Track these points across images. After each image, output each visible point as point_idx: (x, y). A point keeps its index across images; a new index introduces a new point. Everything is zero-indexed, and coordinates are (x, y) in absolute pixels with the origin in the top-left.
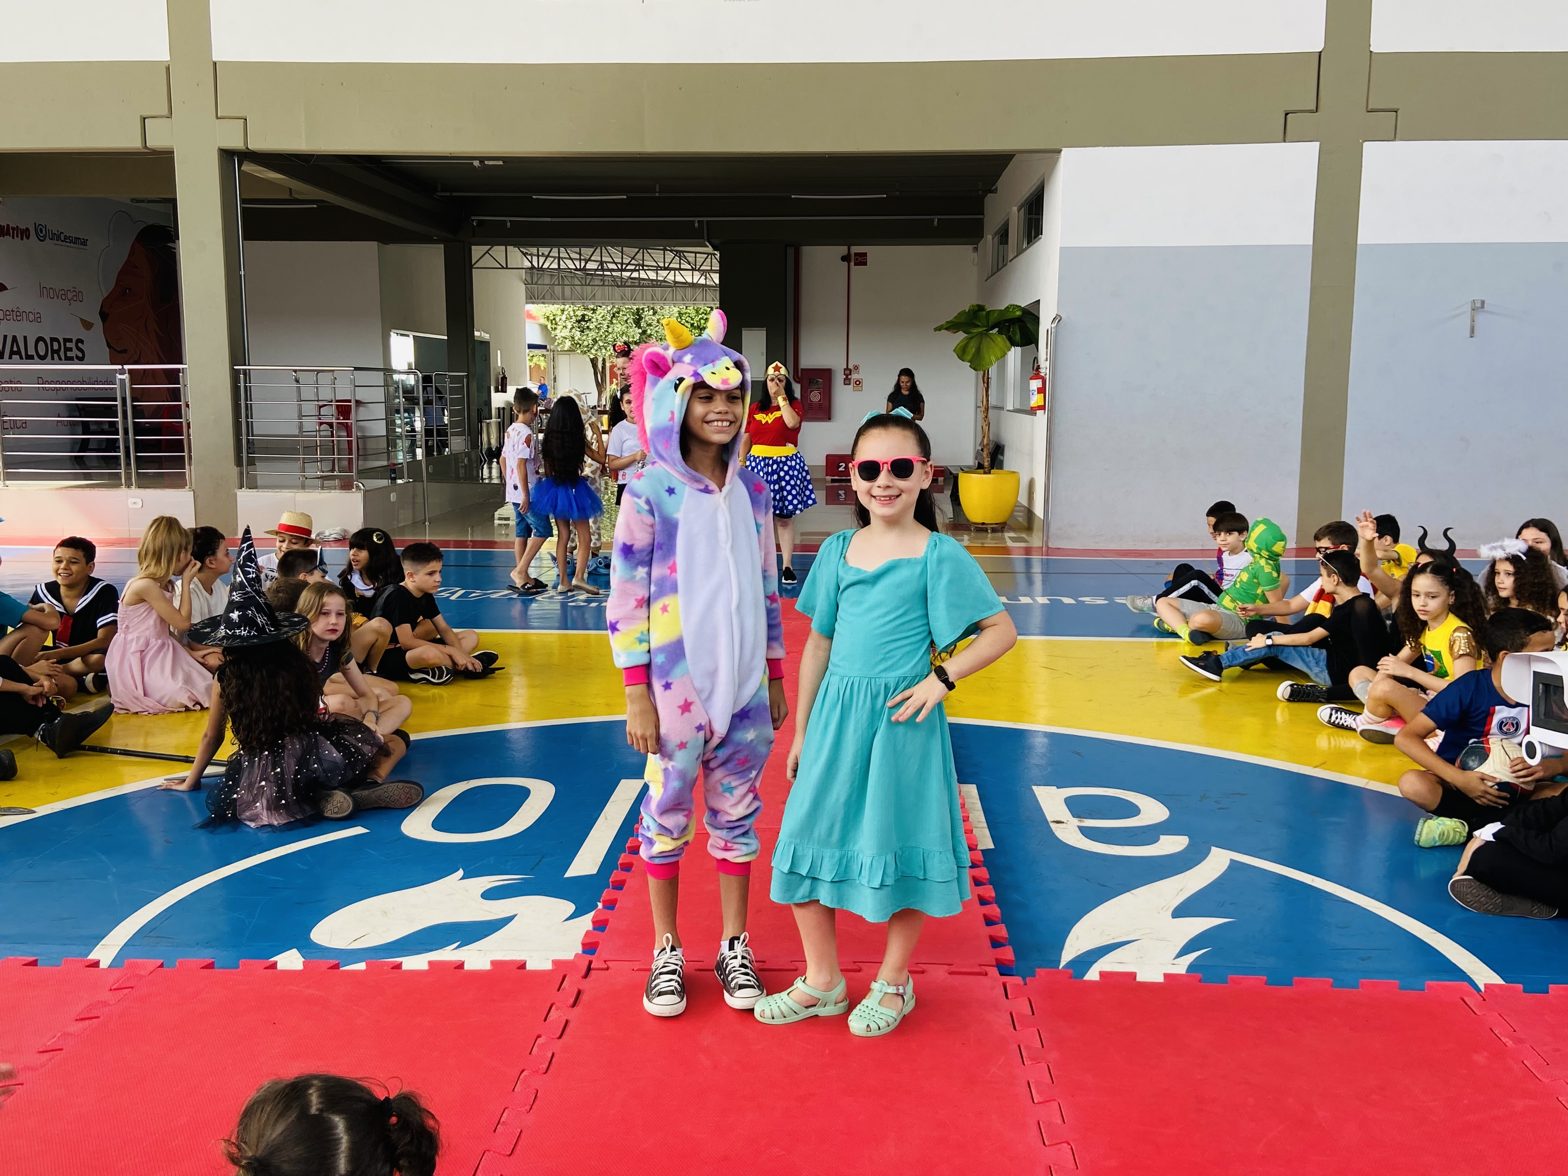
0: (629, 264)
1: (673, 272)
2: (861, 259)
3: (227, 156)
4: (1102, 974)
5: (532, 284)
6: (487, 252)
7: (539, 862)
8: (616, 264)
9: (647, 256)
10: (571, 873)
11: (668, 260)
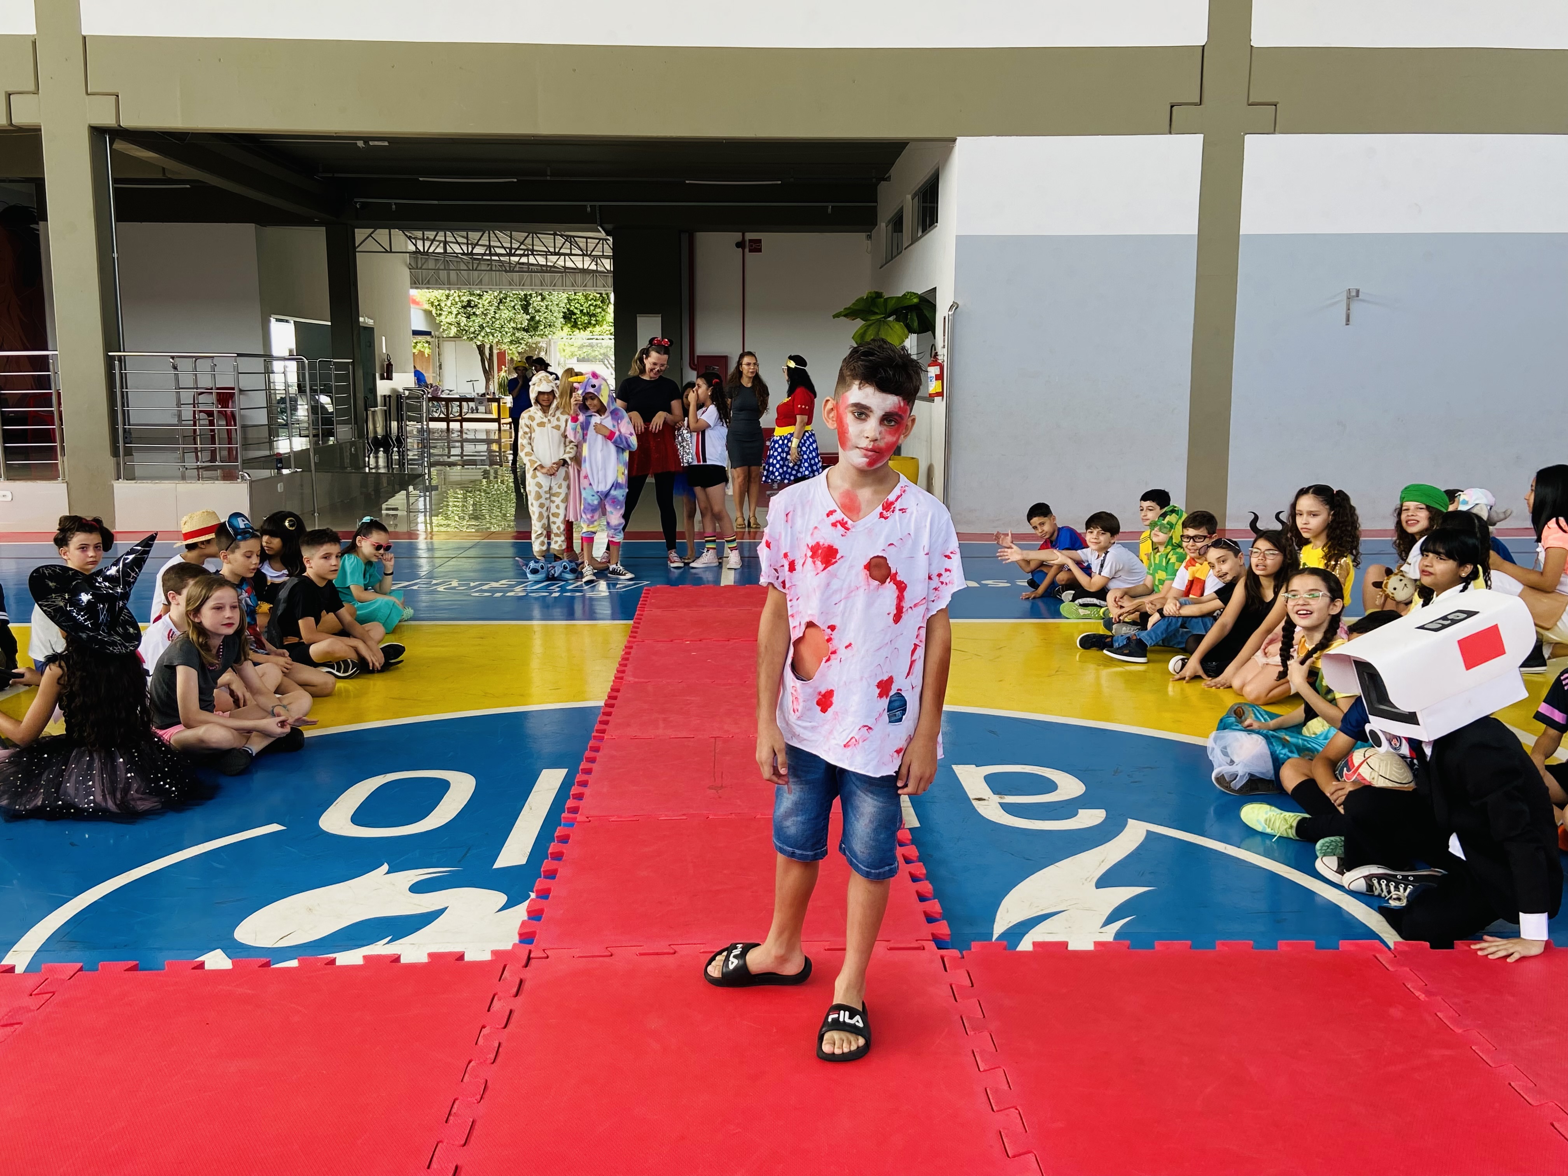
0: (516, 249)
1: (562, 257)
2: (756, 246)
3: (98, 133)
4: (1035, 944)
5: (417, 268)
6: (370, 235)
7: (466, 854)
8: (505, 248)
9: (536, 241)
10: (501, 862)
11: (558, 245)
